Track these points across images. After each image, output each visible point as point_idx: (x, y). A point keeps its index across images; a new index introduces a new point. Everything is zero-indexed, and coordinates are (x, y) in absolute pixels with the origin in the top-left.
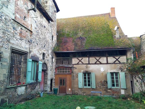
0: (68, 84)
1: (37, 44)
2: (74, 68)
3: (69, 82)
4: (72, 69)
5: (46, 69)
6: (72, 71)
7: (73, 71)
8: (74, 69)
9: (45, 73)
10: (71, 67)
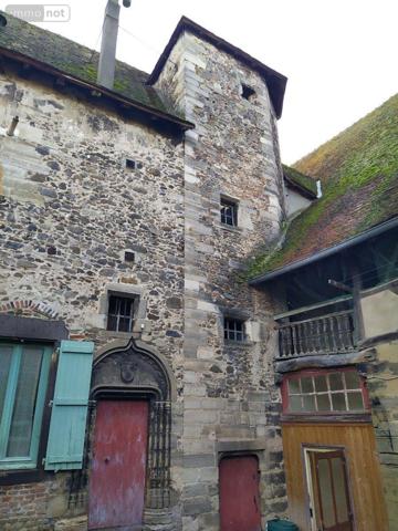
0: (361, 499)
1: (52, 251)
2: (378, 368)
3: (366, 486)
4: (371, 378)
5: (155, 385)
6: (372, 395)
7: (378, 393)
8: (385, 375)
9: (153, 414)
10: (360, 367)
